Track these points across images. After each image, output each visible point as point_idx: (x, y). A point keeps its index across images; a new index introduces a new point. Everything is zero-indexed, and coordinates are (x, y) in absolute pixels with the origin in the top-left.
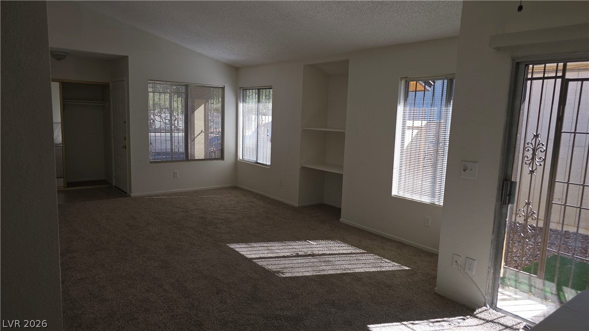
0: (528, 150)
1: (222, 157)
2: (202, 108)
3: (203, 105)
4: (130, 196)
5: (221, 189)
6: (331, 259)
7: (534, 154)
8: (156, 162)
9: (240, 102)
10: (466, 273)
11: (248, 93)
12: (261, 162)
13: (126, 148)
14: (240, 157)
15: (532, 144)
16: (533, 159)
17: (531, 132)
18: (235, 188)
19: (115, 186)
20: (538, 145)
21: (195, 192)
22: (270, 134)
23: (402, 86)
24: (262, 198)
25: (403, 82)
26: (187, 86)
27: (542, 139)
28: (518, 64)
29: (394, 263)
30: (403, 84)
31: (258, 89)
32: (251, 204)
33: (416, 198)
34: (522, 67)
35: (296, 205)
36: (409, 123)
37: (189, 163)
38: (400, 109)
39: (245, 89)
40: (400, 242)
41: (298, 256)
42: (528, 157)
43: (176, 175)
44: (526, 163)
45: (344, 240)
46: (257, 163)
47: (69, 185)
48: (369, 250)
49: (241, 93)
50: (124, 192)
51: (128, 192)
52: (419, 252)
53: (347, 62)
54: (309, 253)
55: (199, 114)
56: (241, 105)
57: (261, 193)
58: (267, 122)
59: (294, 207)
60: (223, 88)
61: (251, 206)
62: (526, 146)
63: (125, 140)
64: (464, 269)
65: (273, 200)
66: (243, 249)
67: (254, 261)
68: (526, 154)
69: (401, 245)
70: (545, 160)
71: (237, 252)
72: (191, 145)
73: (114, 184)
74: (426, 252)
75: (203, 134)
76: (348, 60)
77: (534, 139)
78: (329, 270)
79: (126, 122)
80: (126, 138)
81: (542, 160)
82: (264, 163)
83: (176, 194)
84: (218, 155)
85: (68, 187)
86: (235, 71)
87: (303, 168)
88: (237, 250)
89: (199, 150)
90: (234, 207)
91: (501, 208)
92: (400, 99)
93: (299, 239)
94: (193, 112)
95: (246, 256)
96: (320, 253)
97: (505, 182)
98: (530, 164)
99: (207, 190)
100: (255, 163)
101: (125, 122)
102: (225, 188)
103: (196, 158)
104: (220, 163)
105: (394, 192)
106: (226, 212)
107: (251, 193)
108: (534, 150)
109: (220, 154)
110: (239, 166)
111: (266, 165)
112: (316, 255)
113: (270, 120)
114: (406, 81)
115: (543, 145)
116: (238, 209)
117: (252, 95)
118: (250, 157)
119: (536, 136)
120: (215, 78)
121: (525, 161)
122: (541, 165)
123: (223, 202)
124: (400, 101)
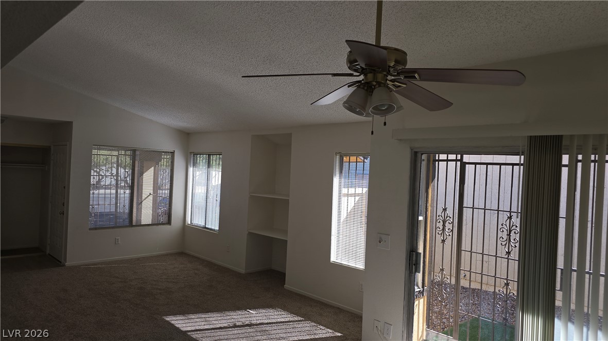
0: (440, 222)
1: (169, 222)
2: (151, 170)
3: (153, 168)
4: (65, 266)
5: (167, 255)
6: (267, 329)
7: (444, 225)
8: (96, 229)
9: (191, 167)
11: (198, 158)
12: (210, 227)
13: (63, 214)
14: (188, 221)
15: (442, 216)
16: (444, 229)
17: (441, 206)
18: (182, 254)
19: (49, 254)
20: (447, 217)
21: (138, 259)
22: (219, 199)
23: (337, 160)
24: (209, 264)
26: (134, 151)
27: (449, 212)
28: (416, 153)
30: (337, 158)
31: (209, 155)
32: (196, 271)
35: (243, 271)
37: (133, 228)
39: (195, 154)
42: (439, 228)
43: (118, 242)
44: (438, 233)
45: (284, 308)
46: (206, 228)
48: (308, 317)
49: (191, 157)
50: (59, 261)
51: (63, 261)
53: (290, 135)
54: (247, 323)
55: (148, 177)
56: (191, 169)
57: (208, 259)
59: (240, 274)
60: (173, 153)
61: (196, 274)
62: (438, 218)
63: (64, 205)
65: (219, 266)
66: (179, 322)
67: (188, 334)
68: (438, 225)
69: (339, 311)
70: (452, 231)
71: (172, 325)
72: (137, 209)
73: (48, 252)
75: (151, 197)
76: (291, 134)
77: (443, 212)
79: (66, 188)
80: (65, 204)
81: (450, 230)
82: (212, 228)
83: (116, 262)
84: (165, 219)
86: (186, 136)
87: (250, 234)
88: (173, 322)
89: (146, 214)
90: (178, 276)
91: (410, 276)
92: (335, 170)
93: (239, 309)
94: (141, 174)
95: (182, 329)
96: (258, 322)
97: (411, 253)
98: (441, 234)
99: (152, 257)
100: (203, 228)
101: (64, 187)
102: (171, 254)
103: (143, 223)
104: (168, 227)
105: (333, 259)
106: (168, 282)
107: (198, 259)
108: (444, 222)
109: (167, 219)
110: (187, 231)
111: (214, 230)
112: (254, 325)
114: (340, 157)
115: (450, 218)
116: (181, 277)
117: (202, 160)
118: (199, 221)
119: (445, 210)
120: (165, 143)
121: (437, 232)
122: (450, 235)
123: (166, 270)
124: (335, 173)
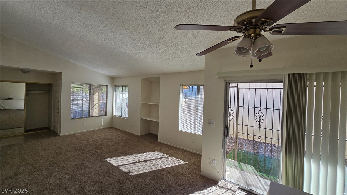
2: (97, 94)
3: (98, 92)
4: (60, 135)
6: (154, 162)
8: (74, 119)
9: (115, 91)
10: (213, 166)
11: (118, 88)
12: (123, 116)
13: (58, 113)
14: (114, 114)
15: (229, 110)
16: (230, 116)
18: (112, 128)
19: (53, 130)
20: (231, 111)
21: (93, 131)
22: (127, 105)
23: (181, 88)
24: (125, 132)
25: (181, 86)
26: (90, 85)
28: (227, 83)
29: (181, 161)
31: (122, 87)
33: (188, 131)
34: (228, 84)
35: (139, 135)
36: (184, 100)
37: (90, 118)
38: (181, 96)
39: (117, 86)
40: (183, 150)
41: (139, 162)
43: (84, 124)
45: (160, 151)
46: (122, 117)
47: (27, 131)
48: (171, 155)
49: (115, 87)
50: (57, 133)
51: (59, 133)
52: (191, 154)
53: (159, 77)
54: (144, 160)
55: (96, 96)
56: (115, 93)
57: (123, 130)
58: (126, 97)
59: (138, 136)
60: (107, 86)
61: (119, 137)
64: (212, 164)
65: (129, 133)
66: (113, 161)
67: (118, 167)
69: (184, 151)
71: (110, 163)
72: (92, 110)
74: (193, 153)
75: (97, 104)
78: (155, 168)
81: (233, 116)
82: (125, 117)
84: (104, 114)
85: (26, 132)
86: (113, 79)
87: (142, 119)
88: (110, 162)
89: (95, 111)
90: (111, 138)
91: (225, 138)
93: (141, 153)
94: (93, 95)
95: (114, 165)
96: (149, 159)
97: (226, 128)
98: (229, 118)
100: (121, 117)
101: (59, 101)
102: (107, 128)
103: (94, 115)
104: (105, 116)
105: (180, 129)
106: (107, 141)
108: (230, 113)
109: (105, 113)
110: (113, 118)
111: (125, 118)
112: (148, 160)
113: (128, 96)
114: (182, 86)
115: (233, 111)
116: (113, 139)
117: (120, 89)
118: (119, 114)
119: (230, 107)
120: (103, 82)
122: (233, 118)
123: (106, 135)
124: (180, 93)
